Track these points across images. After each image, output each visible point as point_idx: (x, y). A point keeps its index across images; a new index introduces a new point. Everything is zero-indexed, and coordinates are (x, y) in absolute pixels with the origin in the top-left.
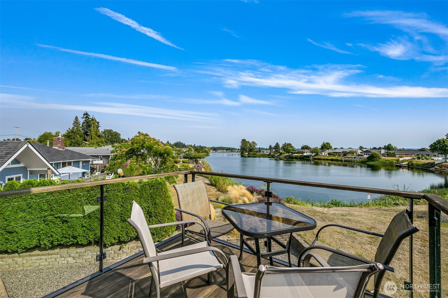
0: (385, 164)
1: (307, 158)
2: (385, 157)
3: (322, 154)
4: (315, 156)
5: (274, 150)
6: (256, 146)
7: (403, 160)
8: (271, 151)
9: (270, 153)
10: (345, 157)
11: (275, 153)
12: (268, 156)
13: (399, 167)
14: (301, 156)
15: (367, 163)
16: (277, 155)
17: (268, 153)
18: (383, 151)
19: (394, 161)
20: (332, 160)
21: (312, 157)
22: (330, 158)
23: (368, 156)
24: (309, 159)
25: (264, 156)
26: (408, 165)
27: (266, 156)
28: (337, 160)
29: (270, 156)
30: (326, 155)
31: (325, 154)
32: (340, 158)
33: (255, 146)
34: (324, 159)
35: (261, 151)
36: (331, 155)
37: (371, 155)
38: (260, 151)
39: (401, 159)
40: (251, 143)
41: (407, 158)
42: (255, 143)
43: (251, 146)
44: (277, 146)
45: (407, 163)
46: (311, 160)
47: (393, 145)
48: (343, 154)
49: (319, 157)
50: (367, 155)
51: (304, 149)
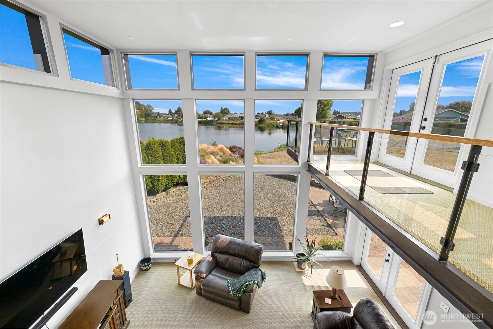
0: (269, 126)
1: (211, 122)
2: (269, 120)
3: (223, 118)
4: (218, 120)
5: (176, 115)
6: (153, 111)
7: (280, 122)
8: (172, 116)
9: (173, 119)
10: (242, 121)
11: (178, 118)
12: (171, 122)
13: (278, 127)
14: (205, 120)
15: (258, 125)
16: (180, 121)
17: (169, 118)
18: (267, 116)
19: (275, 124)
20: (232, 124)
21: (216, 121)
22: (231, 122)
23: (258, 120)
24: (213, 124)
25: (166, 121)
26: (282, 126)
27: (169, 122)
28: (236, 124)
29: (173, 122)
30: (227, 119)
31: (225, 118)
32: (238, 122)
33: (151, 110)
34: (226, 124)
35: (161, 116)
36: (231, 119)
37: (261, 119)
38: (159, 116)
39: (278, 122)
40: (146, 106)
41: (282, 121)
42: (151, 107)
43: (147, 111)
44: (179, 111)
45: (282, 124)
46: (214, 124)
47: (273, 111)
48: (240, 118)
49: (222, 122)
50: (256, 119)
51: (206, 114)
